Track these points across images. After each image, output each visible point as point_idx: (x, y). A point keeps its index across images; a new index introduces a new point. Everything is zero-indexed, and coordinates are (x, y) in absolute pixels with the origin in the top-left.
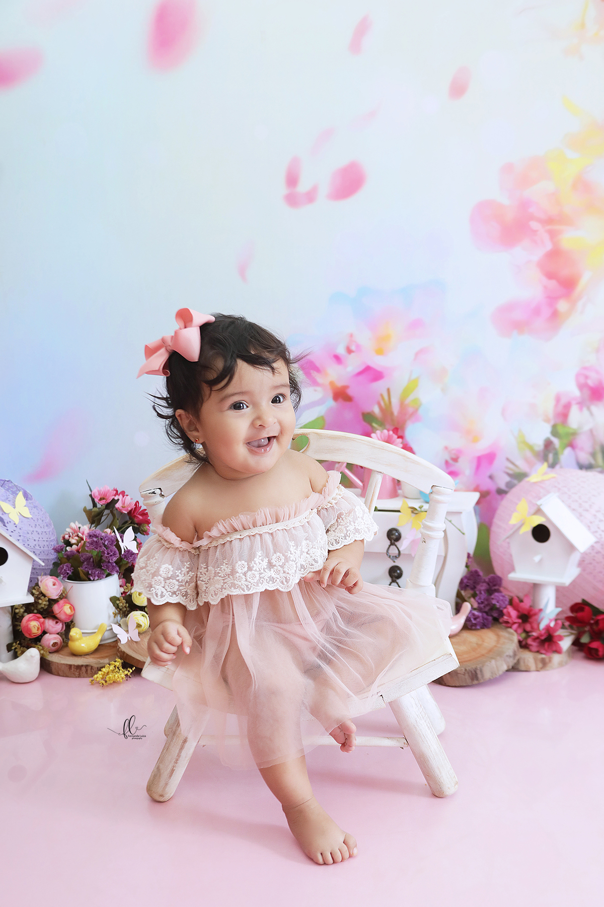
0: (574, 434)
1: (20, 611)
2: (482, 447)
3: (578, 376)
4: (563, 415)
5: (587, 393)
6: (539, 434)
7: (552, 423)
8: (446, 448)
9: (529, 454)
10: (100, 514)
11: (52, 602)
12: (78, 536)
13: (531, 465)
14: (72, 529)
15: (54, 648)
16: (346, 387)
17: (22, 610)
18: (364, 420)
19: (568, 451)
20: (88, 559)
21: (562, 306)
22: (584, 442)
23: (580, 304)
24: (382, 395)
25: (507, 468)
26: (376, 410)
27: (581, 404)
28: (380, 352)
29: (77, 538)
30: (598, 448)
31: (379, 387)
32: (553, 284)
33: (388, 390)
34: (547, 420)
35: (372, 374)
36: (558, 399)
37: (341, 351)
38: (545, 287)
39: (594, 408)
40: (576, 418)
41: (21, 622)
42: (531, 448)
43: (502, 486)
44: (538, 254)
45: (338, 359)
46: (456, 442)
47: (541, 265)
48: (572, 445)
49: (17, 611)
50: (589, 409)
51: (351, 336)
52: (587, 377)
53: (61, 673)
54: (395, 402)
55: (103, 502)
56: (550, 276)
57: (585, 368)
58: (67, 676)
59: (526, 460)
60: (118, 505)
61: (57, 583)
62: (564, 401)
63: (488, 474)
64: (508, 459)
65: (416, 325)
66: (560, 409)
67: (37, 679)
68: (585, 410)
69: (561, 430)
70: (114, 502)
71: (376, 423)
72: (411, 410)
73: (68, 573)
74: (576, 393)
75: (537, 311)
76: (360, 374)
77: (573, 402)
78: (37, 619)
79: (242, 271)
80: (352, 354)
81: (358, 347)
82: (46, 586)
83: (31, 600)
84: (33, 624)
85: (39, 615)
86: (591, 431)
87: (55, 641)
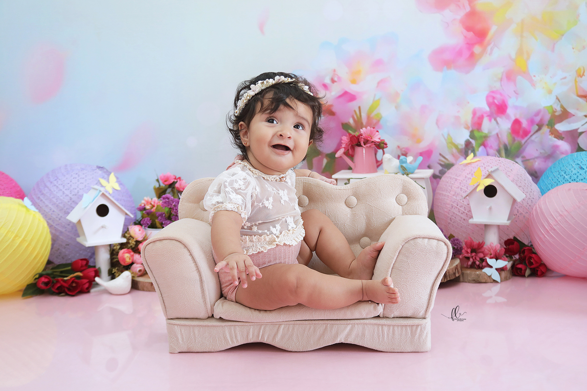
0: (486, 137)
1: (117, 248)
2: (423, 146)
3: (487, 97)
4: (477, 124)
5: (494, 109)
6: (462, 137)
7: (471, 129)
8: (399, 147)
9: (455, 151)
10: (164, 192)
11: (138, 242)
12: (151, 204)
13: (457, 158)
14: (146, 201)
15: (140, 273)
16: (331, 106)
17: (118, 247)
18: (343, 128)
19: (481, 149)
20: (161, 215)
21: (477, 49)
22: (492, 142)
23: (489, 48)
24: (355, 111)
25: (440, 160)
26: (351, 121)
27: (490, 117)
28: (354, 82)
29: (150, 205)
30: (502, 147)
31: (354, 105)
32: (471, 34)
33: (359, 108)
34: (467, 128)
35: (348, 97)
36: (474, 113)
37: (327, 81)
38: (465, 37)
39: (499, 119)
40: (487, 126)
41: (117, 255)
42: (456, 147)
43: (437, 173)
44: (461, 14)
45: (325, 86)
46: (406, 143)
47: (462, 22)
48: (484, 145)
49: (115, 248)
50: (495, 120)
51: (335, 71)
52: (494, 98)
53: (145, 289)
54: (364, 115)
55: (167, 183)
56: (468, 29)
57: (493, 92)
58: (149, 291)
59: (453, 155)
60: (177, 185)
61: (141, 230)
62: (478, 114)
63: (427, 165)
64: (440, 154)
65: (379, 63)
66: (476, 119)
67: (129, 293)
68: (493, 120)
69: (476, 134)
70: (174, 183)
71: (351, 130)
72: (374, 121)
73: (148, 224)
74: (487, 109)
75: (459, 53)
76: (340, 96)
77: (485, 115)
78: (129, 253)
79: (261, 28)
80: (335, 83)
81: (339, 78)
82: (135, 231)
83: (124, 240)
84: (126, 256)
85: (130, 250)
86: (497, 134)
87: (140, 269)
